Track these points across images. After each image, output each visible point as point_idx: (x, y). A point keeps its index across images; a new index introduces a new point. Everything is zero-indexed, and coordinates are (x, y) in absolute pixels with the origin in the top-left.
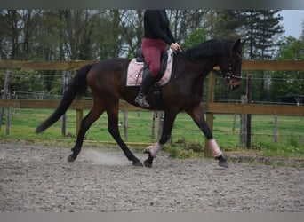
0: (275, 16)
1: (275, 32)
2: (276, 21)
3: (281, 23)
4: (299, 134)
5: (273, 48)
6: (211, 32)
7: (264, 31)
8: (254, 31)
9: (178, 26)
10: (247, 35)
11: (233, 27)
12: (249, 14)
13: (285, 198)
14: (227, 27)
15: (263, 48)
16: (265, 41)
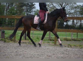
0: (33, 4)
1: (33, 8)
2: (33, 5)
3: (35, 6)
4: (39, 36)
5: (33, 12)
6: (16, 8)
7: (30, 8)
8: (28, 8)
9: (7, 6)
10: (26, 9)
11: (22, 6)
12: (26, 3)
13: (35, 53)
14: (20, 7)
15: (30, 12)
16: (31, 11)
